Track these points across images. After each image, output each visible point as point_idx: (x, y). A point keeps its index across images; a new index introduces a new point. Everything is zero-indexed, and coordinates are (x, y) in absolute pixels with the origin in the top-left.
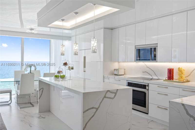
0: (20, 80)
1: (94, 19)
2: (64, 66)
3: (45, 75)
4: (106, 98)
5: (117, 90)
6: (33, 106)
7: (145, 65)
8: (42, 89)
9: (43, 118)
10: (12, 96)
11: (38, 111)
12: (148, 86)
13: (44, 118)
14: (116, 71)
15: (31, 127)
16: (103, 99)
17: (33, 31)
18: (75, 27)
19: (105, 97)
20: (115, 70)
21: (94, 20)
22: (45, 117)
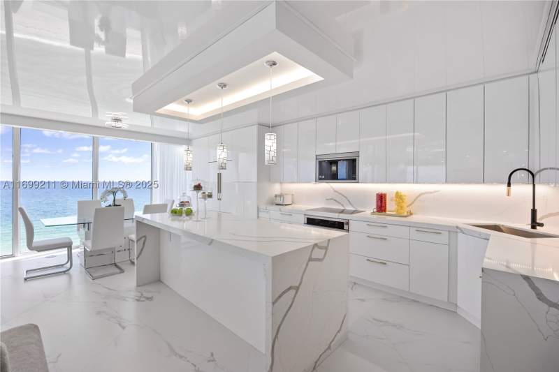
0: (92, 220)
1: (270, 95)
2: (195, 192)
3: (148, 209)
4: (312, 261)
5: (329, 240)
6: (122, 271)
7: (332, 187)
8: (143, 239)
9: (148, 298)
10: (73, 251)
11: (134, 284)
12: (348, 224)
13: (150, 299)
14: (278, 198)
15: (124, 328)
16: (307, 265)
17: (119, 124)
18: (220, 114)
19: (310, 259)
20: (276, 196)
21: (270, 98)
22: (152, 297)
